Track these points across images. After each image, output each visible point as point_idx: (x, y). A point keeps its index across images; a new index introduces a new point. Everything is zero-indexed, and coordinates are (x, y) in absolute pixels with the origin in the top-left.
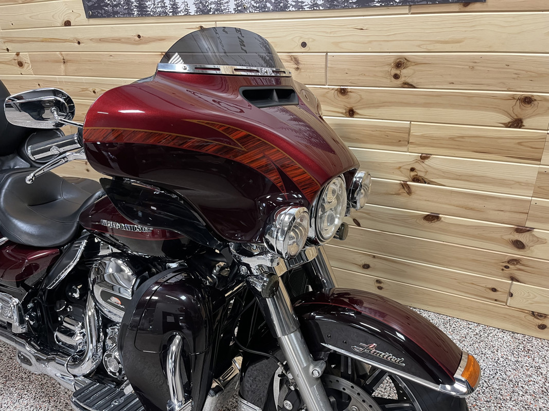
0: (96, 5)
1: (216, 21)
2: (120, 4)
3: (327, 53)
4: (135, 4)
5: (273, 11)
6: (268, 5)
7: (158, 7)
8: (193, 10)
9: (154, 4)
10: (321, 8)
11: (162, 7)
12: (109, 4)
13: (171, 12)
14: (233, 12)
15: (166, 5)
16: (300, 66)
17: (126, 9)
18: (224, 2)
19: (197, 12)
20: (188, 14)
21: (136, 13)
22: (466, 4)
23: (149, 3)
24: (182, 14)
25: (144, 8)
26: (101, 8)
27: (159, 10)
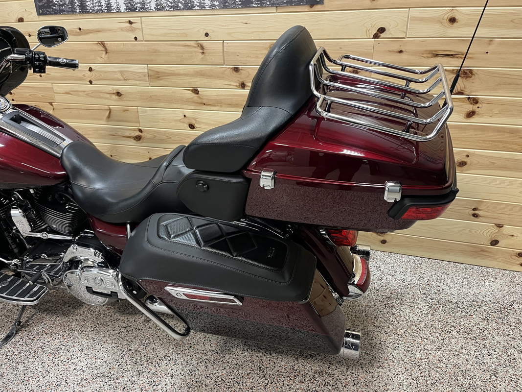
0: (46, 5)
1: (141, 17)
2: (65, 4)
3: (223, 41)
4: (78, 4)
5: (184, 9)
6: (180, 5)
7: (96, 6)
8: (123, 8)
9: (93, 4)
10: (217, 8)
11: (99, 6)
12: (56, 4)
13: (106, 10)
14: (154, 10)
15: (102, 4)
16: (205, 51)
17: (70, 8)
18: (147, 2)
19: (126, 10)
20: (119, 11)
21: (78, 11)
22: (312, 6)
23: (89, 3)
24: (115, 11)
25: (85, 6)
26: (50, 7)
27: (96, 8)
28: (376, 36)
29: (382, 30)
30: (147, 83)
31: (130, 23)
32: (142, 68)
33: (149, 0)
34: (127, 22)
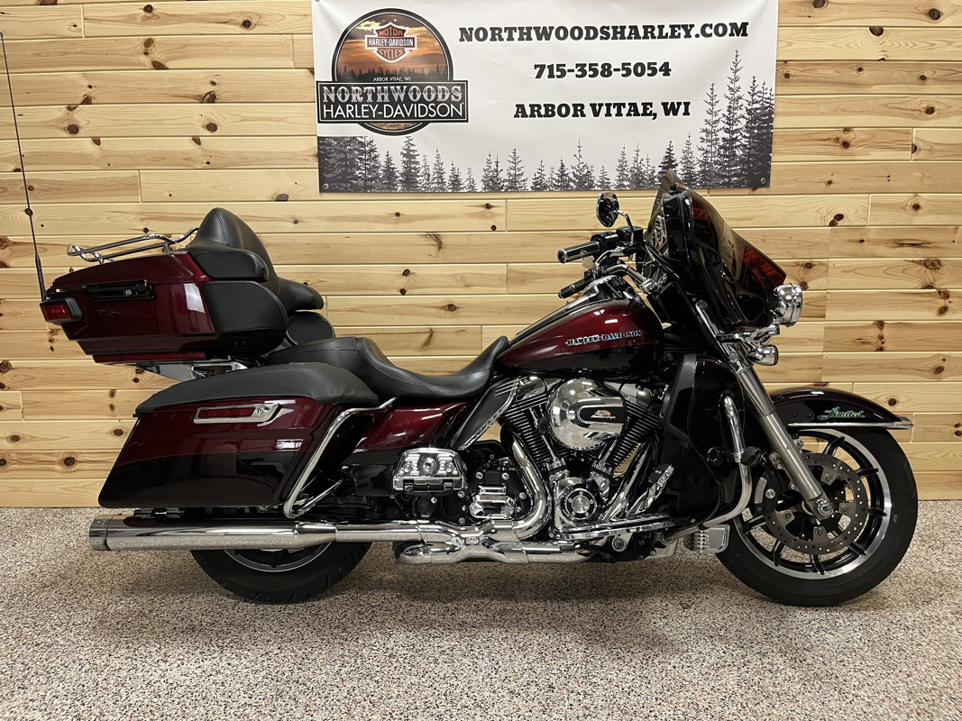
0: (339, 178)
1: (506, 199)
2: (377, 178)
4: (401, 178)
5: (577, 190)
6: (572, 184)
7: (433, 183)
8: (479, 186)
9: (428, 180)
11: (438, 183)
12: (360, 177)
13: (450, 188)
14: (531, 190)
15: (444, 181)
17: (385, 183)
18: (520, 180)
19: (485, 189)
20: (472, 190)
21: (400, 188)
22: (754, 189)
23: (421, 178)
24: (465, 191)
25: (413, 183)
26: (347, 181)
27: (434, 185)
28: (832, 224)
29: (840, 217)
30: (504, 290)
31: (488, 206)
32: (501, 269)
33: (523, 178)
34: (482, 206)
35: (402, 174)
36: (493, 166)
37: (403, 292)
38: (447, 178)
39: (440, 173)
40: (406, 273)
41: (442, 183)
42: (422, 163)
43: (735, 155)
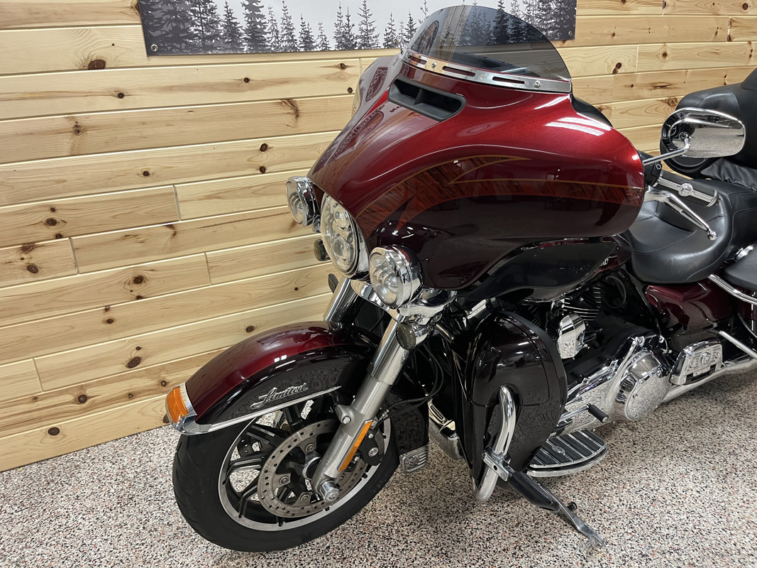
0: (170, 36)
1: (360, 58)
2: (218, 35)
4: (245, 36)
7: (283, 41)
8: (333, 44)
9: (277, 38)
11: (289, 41)
12: (196, 35)
13: (302, 47)
14: (383, 47)
15: (295, 38)
17: (228, 42)
18: (372, 36)
19: (338, 47)
20: (326, 49)
21: (246, 48)
22: (564, 41)
23: (268, 35)
24: (319, 50)
25: (261, 41)
26: (180, 40)
27: (284, 44)
28: (615, 72)
29: (619, 65)
31: (343, 67)
33: (374, 34)
34: (336, 67)
35: (247, 31)
36: (345, 21)
37: (263, 170)
38: (297, 35)
39: (289, 29)
40: (264, 148)
41: (293, 40)
42: (268, 17)
43: (550, 9)
